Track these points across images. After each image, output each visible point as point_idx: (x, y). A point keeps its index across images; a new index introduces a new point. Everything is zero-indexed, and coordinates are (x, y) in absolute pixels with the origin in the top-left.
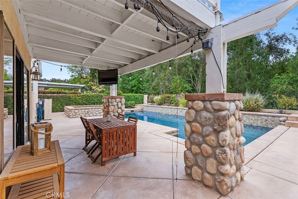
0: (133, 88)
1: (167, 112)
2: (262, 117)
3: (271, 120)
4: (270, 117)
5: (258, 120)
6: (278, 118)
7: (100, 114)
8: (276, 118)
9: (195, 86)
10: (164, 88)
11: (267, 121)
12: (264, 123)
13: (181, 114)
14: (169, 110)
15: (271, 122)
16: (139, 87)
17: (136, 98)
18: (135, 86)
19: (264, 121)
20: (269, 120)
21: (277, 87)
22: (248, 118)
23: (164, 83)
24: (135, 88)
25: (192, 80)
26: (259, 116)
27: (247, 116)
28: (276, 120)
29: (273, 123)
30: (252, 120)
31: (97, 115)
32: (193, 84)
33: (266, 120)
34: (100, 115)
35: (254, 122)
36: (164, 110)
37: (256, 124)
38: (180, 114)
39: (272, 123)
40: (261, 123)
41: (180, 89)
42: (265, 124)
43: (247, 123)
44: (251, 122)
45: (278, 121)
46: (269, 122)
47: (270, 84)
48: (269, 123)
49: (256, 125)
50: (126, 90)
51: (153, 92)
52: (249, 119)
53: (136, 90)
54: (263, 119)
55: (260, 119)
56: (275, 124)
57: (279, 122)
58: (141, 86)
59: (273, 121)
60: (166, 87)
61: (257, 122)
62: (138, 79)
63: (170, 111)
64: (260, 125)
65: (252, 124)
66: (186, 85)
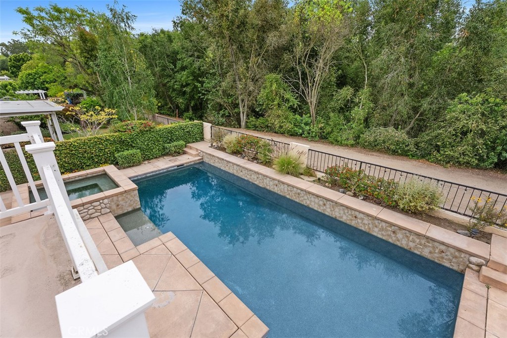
0: (184, 89)
1: (248, 176)
2: (436, 244)
3: (451, 254)
4: (451, 249)
5: (425, 246)
6: (468, 256)
7: (100, 212)
8: (463, 255)
9: (305, 95)
10: (245, 95)
11: (443, 254)
12: (436, 255)
13: (276, 189)
14: (253, 176)
15: (451, 258)
16: (196, 87)
17: (188, 132)
19: (437, 251)
20: (448, 253)
21: (457, 119)
22: (407, 236)
23: (246, 84)
24: (188, 89)
25: (301, 83)
26: (431, 242)
27: (405, 233)
28: (461, 258)
29: (454, 260)
30: (414, 241)
31: (92, 216)
32: (303, 90)
33: (443, 252)
34: (100, 214)
35: (416, 247)
36: (244, 172)
37: (419, 251)
38: (274, 189)
39: (451, 260)
40: (430, 252)
41: (276, 103)
42: (437, 257)
43: (402, 244)
44: (411, 245)
45: (466, 259)
46: (447, 255)
47: (445, 109)
48: (446, 257)
49: (419, 253)
51: (225, 100)
52: (408, 240)
54: (437, 248)
55: (430, 245)
56: (457, 263)
57: (468, 263)
58: (199, 85)
59: (456, 257)
60: (250, 93)
61: (422, 249)
62: (192, 69)
63: (255, 177)
64: (427, 255)
65: (412, 249)
66: (288, 95)
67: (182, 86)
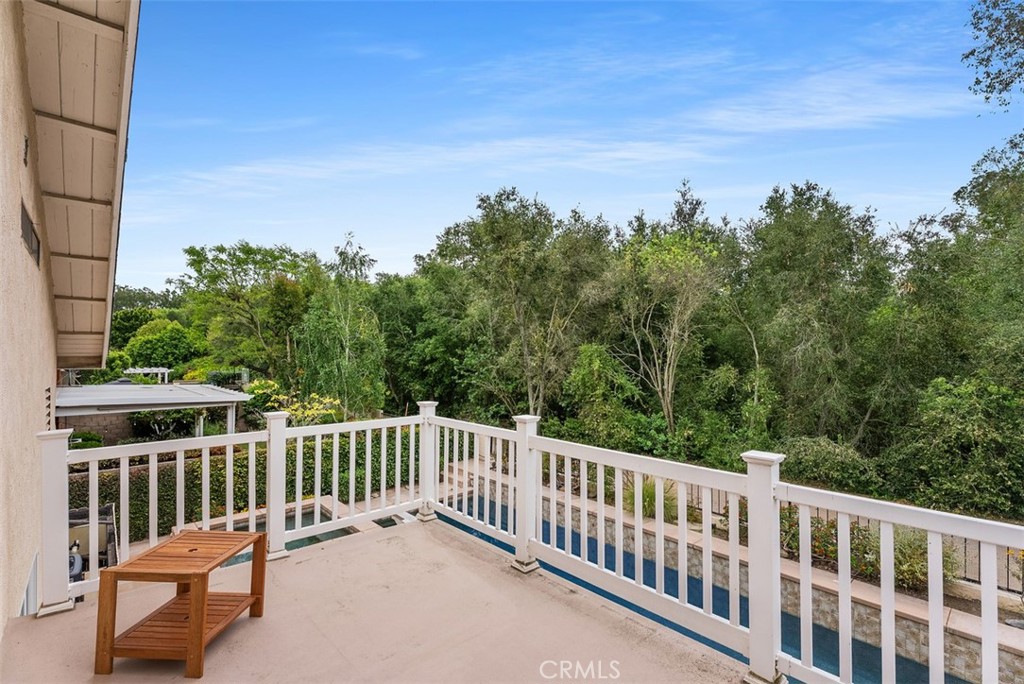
0: (427, 368)
3: (1008, 666)
4: (1004, 655)
9: (650, 379)
10: (541, 379)
15: (1010, 675)
16: (448, 364)
18: (433, 360)
21: (942, 422)
23: (543, 361)
24: (433, 368)
25: (641, 359)
26: (961, 641)
32: (646, 371)
41: (599, 392)
43: (907, 652)
47: (914, 404)
50: (400, 369)
51: (501, 386)
53: (438, 373)
54: (977, 654)
58: (455, 361)
59: (1019, 672)
60: (549, 375)
62: (445, 335)
66: (621, 380)
67: (424, 362)
